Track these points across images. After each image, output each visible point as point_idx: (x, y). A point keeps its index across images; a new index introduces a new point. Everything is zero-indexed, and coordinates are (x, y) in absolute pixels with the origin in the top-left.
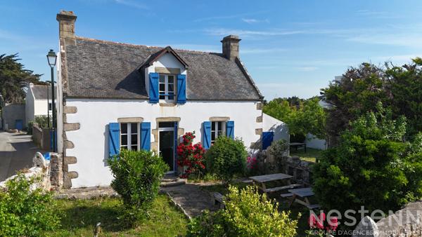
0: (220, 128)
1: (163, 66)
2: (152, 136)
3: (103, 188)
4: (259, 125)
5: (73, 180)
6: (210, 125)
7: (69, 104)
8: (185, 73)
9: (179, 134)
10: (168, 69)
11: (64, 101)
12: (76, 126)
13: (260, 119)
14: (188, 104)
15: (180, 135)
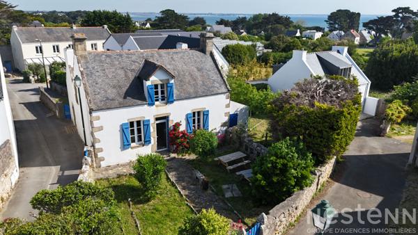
0: (199, 115)
1: (156, 79)
2: (151, 128)
3: (122, 165)
4: (227, 110)
5: (101, 162)
6: (192, 115)
7: (94, 114)
8: (172, 81)
9: (169, 123)
10: (161, 81)
11: (90, 113)
12: (101, 128)
13: (228, 106)
14: (175, 103)
15: (171, 124)
